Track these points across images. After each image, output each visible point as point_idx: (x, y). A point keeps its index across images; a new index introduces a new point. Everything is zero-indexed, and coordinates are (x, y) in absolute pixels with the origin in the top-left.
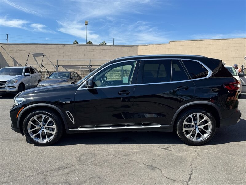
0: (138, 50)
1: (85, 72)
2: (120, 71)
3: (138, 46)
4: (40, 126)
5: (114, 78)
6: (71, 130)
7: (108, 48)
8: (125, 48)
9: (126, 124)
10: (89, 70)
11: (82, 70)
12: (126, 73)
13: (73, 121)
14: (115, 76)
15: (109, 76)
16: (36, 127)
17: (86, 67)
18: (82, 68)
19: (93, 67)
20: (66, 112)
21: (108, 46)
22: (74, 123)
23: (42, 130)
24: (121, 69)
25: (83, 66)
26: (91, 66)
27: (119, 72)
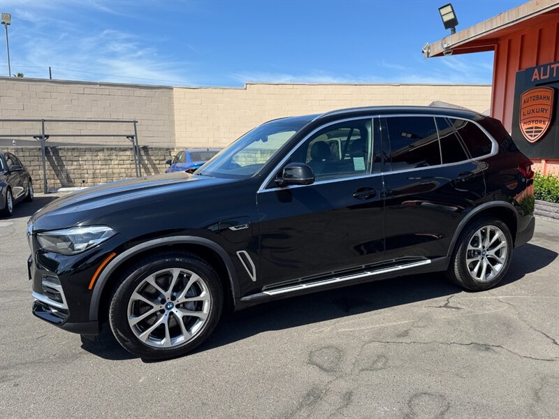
0: (171, 98)
1: (27, 154)
2: (131, 149)
3: (172, 88)
4: (163, 301)
5: (116, 166)
6: (248, 298)
7: (94, 91)
8: (138, 92)
9: (364, 267)
10: (40, 149)
11: (20, 147)
12: (147, 154)
13: (253, 276)
14: (116, 162)
15: (100, 163)
16: (152, 307)
17: (32, 139)
18: (18, 142)
19: (51, 140)
20: (238, 253)
21: (91, 86)
22: (254, 279)
23: (167, 312)
24: (132, 143)
25: (21, 138)
26: (47, 136)
27: (128, 153)
